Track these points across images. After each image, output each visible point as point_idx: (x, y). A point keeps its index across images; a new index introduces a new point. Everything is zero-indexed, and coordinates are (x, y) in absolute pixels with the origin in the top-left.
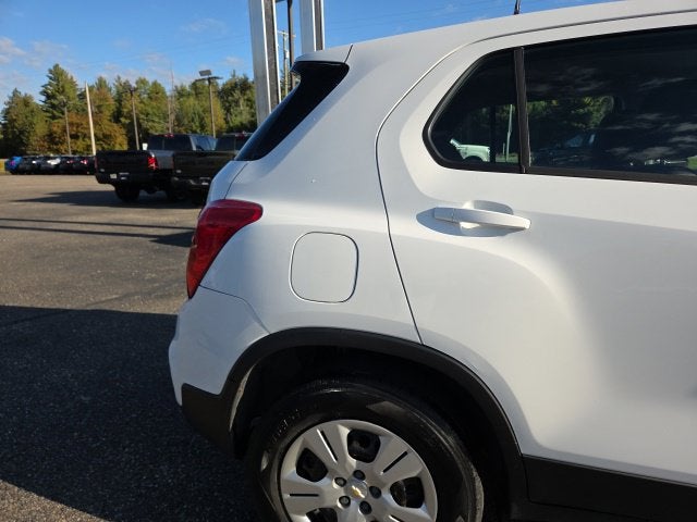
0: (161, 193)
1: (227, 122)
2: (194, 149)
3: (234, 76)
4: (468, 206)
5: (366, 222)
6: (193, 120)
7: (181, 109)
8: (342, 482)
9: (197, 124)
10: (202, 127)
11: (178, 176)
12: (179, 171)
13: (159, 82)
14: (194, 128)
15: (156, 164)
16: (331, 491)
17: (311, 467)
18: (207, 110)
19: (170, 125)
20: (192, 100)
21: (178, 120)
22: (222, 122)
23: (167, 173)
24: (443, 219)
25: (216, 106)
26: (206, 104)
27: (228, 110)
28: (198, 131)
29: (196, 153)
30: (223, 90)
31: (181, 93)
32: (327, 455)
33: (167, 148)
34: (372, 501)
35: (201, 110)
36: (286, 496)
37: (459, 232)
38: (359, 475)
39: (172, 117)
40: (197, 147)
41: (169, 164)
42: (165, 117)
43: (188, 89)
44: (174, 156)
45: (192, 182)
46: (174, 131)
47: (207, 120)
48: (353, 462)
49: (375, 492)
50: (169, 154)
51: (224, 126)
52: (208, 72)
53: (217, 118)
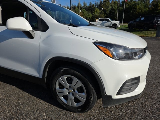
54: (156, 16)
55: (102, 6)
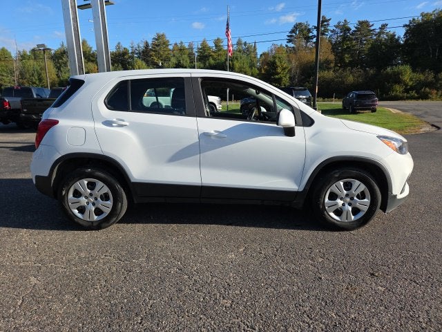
0: (12, 124)
1: (59, 77)
2: (35, 96)
3: (63, 46)
4: (114, 120)
5: (88, 124)
6: (33, 75)
7: (24, 67)
8: (86, 197)
9: (36, 78)
10: (40, 80)
11: (24, 113)
12: (25, 110)
13: (6, 48)
14: (34, 81)
15: (9, 106)
16: (83, 201)
17: (77, 194)
18: (43, 69)
19: (16, 79)
20: (32, 62)
21: (22, 75)
22: (55, 76)
23: (17, 111)
24: (108, 123)
25: (50, 66)
26: (43, 64)
27: (59, 68)
28: (37, 82)
29: (36, 100)
30: (55, 54)
31: (23, 57)
32: (81, 190)
33: (16, 96)
34: (95, 202)
35: (39, 68)
36: (70, 204)
37: (112, 126)
38: (91, 195)
39: (17, 73)
40: (37, 95)
41: (19, 106)
42: (12, 72)
43: (28, 54)
44: (21, 101)
45: (34, 117)
46: (18, 82)
47: (43, 75)
48: (89, 191)
49: (96, 199)
50: (19, 99)
51: (57, 79)
52: (43, 45)
53: (50, 73)
54: (295, 90)
55: (151, 56)
